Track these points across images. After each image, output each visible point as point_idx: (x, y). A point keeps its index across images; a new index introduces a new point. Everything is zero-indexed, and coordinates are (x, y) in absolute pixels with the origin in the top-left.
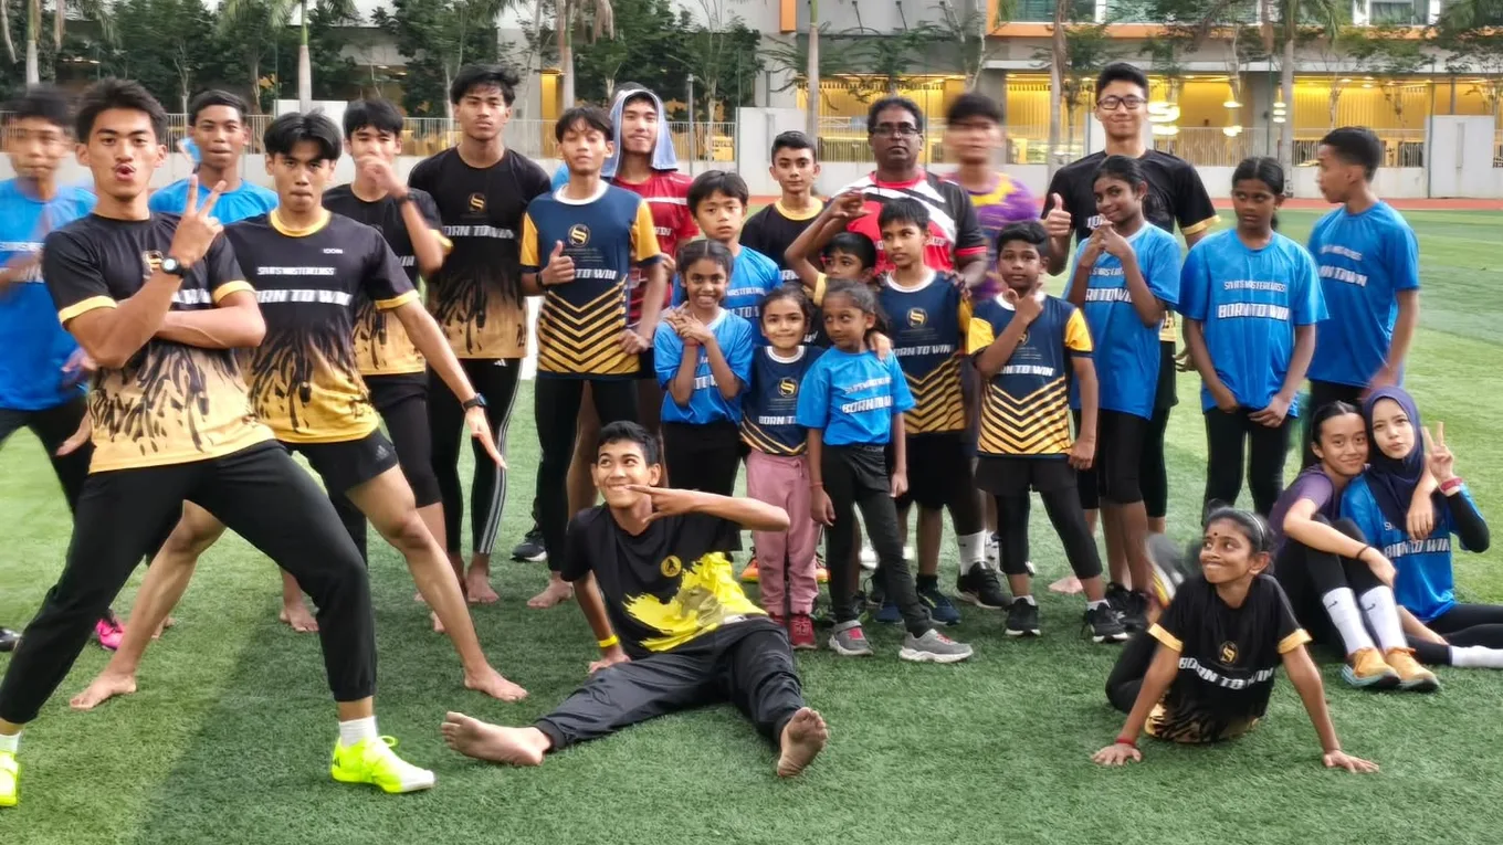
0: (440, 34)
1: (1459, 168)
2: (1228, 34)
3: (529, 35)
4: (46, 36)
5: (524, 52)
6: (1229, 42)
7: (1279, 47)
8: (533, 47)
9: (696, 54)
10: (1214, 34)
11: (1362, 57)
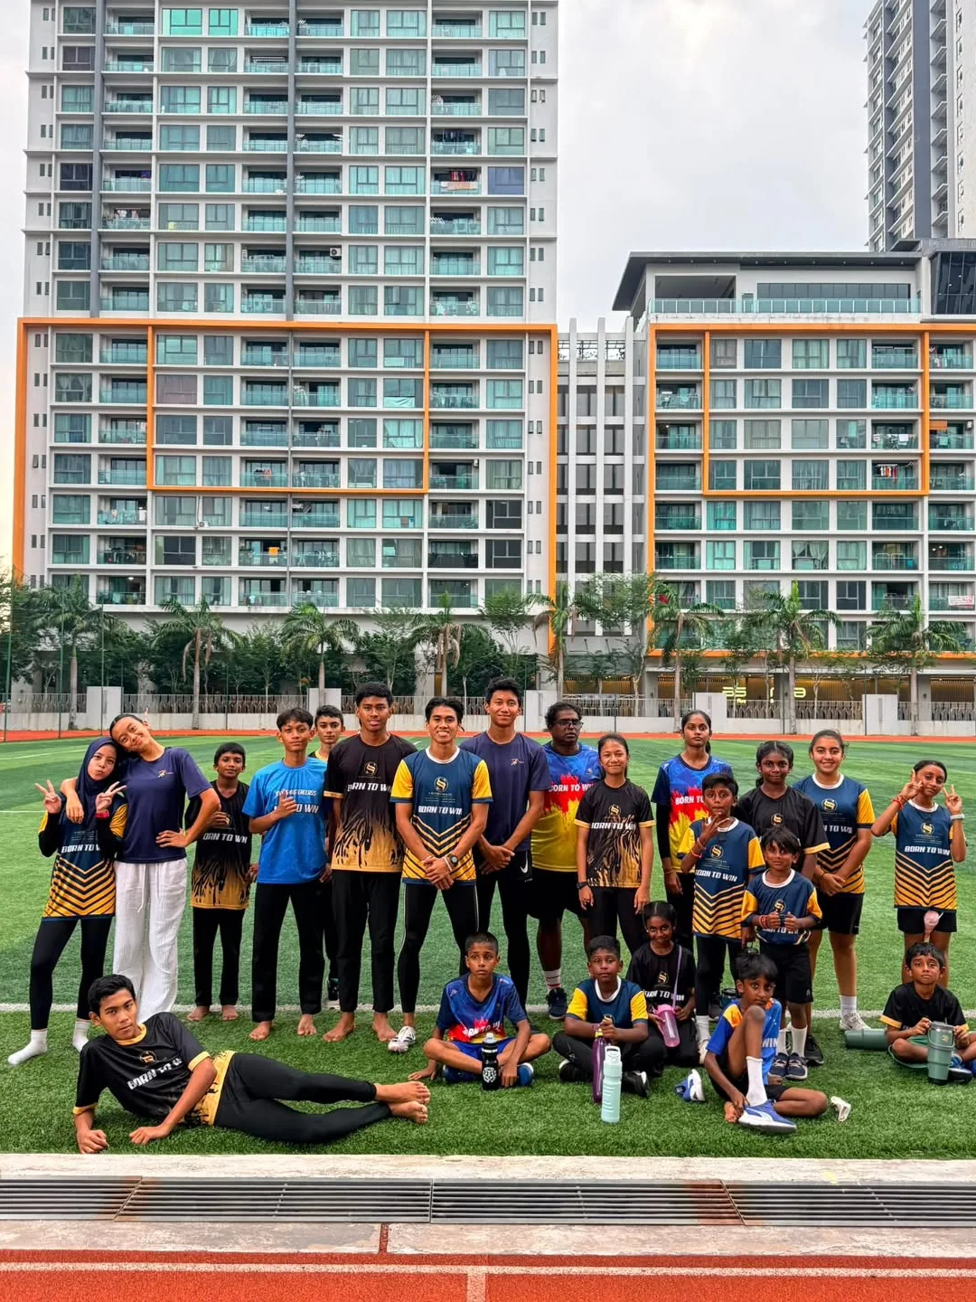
0: (385, 657)
1: (881, 720)
2: (763, 655)
3: (427, 658)
4: (201, 659)
5: (424, 665)
6: (764, 659)
7: (786, 662)
8: (429, 662)
9: (505, 665)
10: (756, 655)
11: (831, 666)
